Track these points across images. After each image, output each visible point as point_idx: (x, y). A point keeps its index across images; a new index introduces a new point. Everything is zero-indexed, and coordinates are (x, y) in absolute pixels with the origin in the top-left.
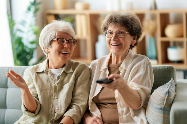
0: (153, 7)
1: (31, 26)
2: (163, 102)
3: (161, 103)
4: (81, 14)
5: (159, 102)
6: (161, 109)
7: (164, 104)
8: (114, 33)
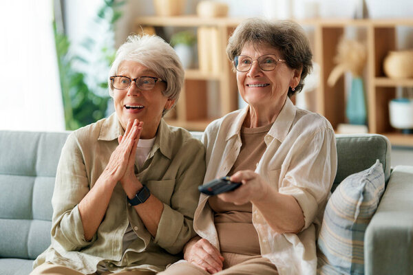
0: (360, 14)
1: (104, 50)
2: (352, 212)
3: (348, 214)
4: (209, 27)
5: (345, 213)
6: (348, 228)
7: (356, 217)
8: (254, 62)
